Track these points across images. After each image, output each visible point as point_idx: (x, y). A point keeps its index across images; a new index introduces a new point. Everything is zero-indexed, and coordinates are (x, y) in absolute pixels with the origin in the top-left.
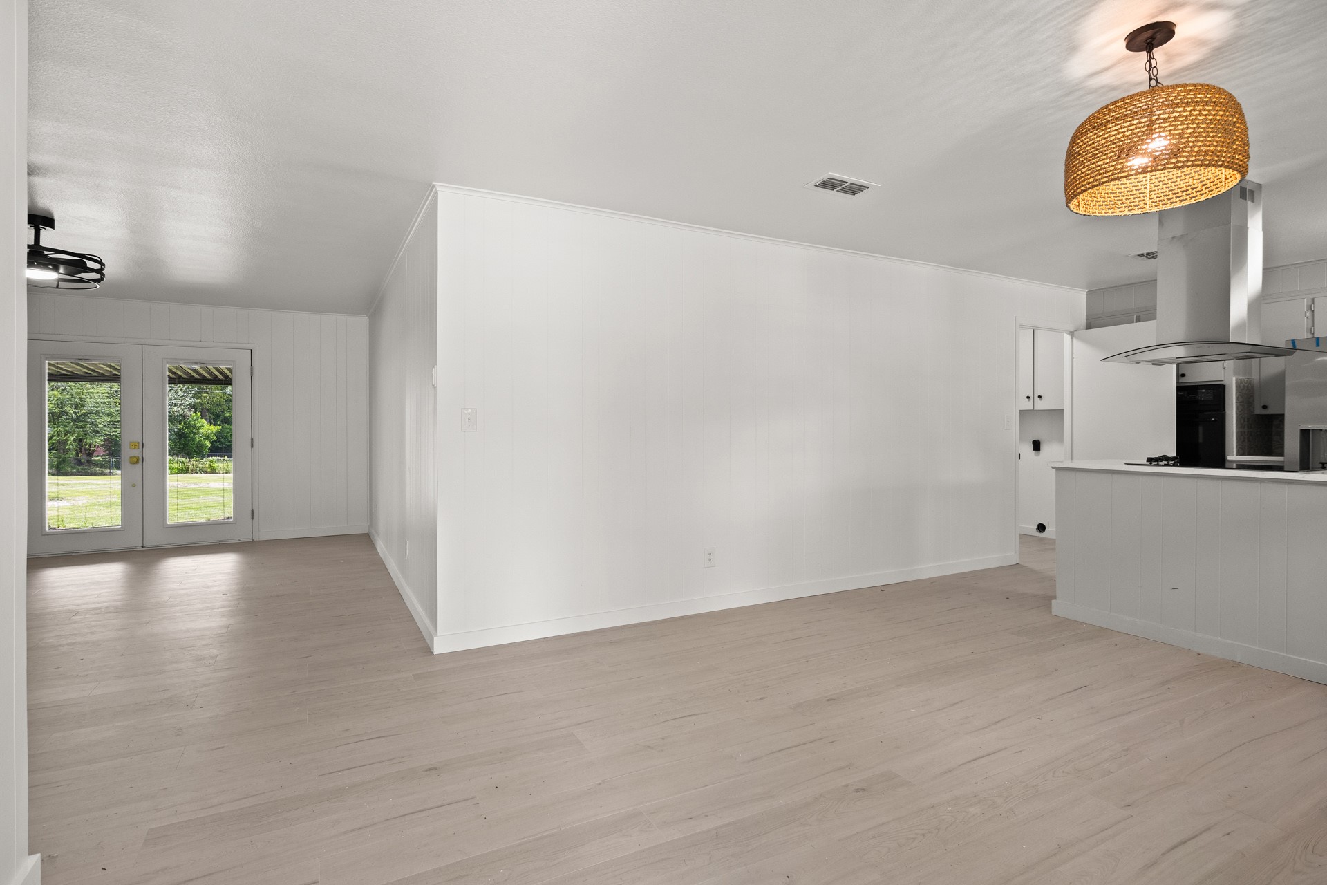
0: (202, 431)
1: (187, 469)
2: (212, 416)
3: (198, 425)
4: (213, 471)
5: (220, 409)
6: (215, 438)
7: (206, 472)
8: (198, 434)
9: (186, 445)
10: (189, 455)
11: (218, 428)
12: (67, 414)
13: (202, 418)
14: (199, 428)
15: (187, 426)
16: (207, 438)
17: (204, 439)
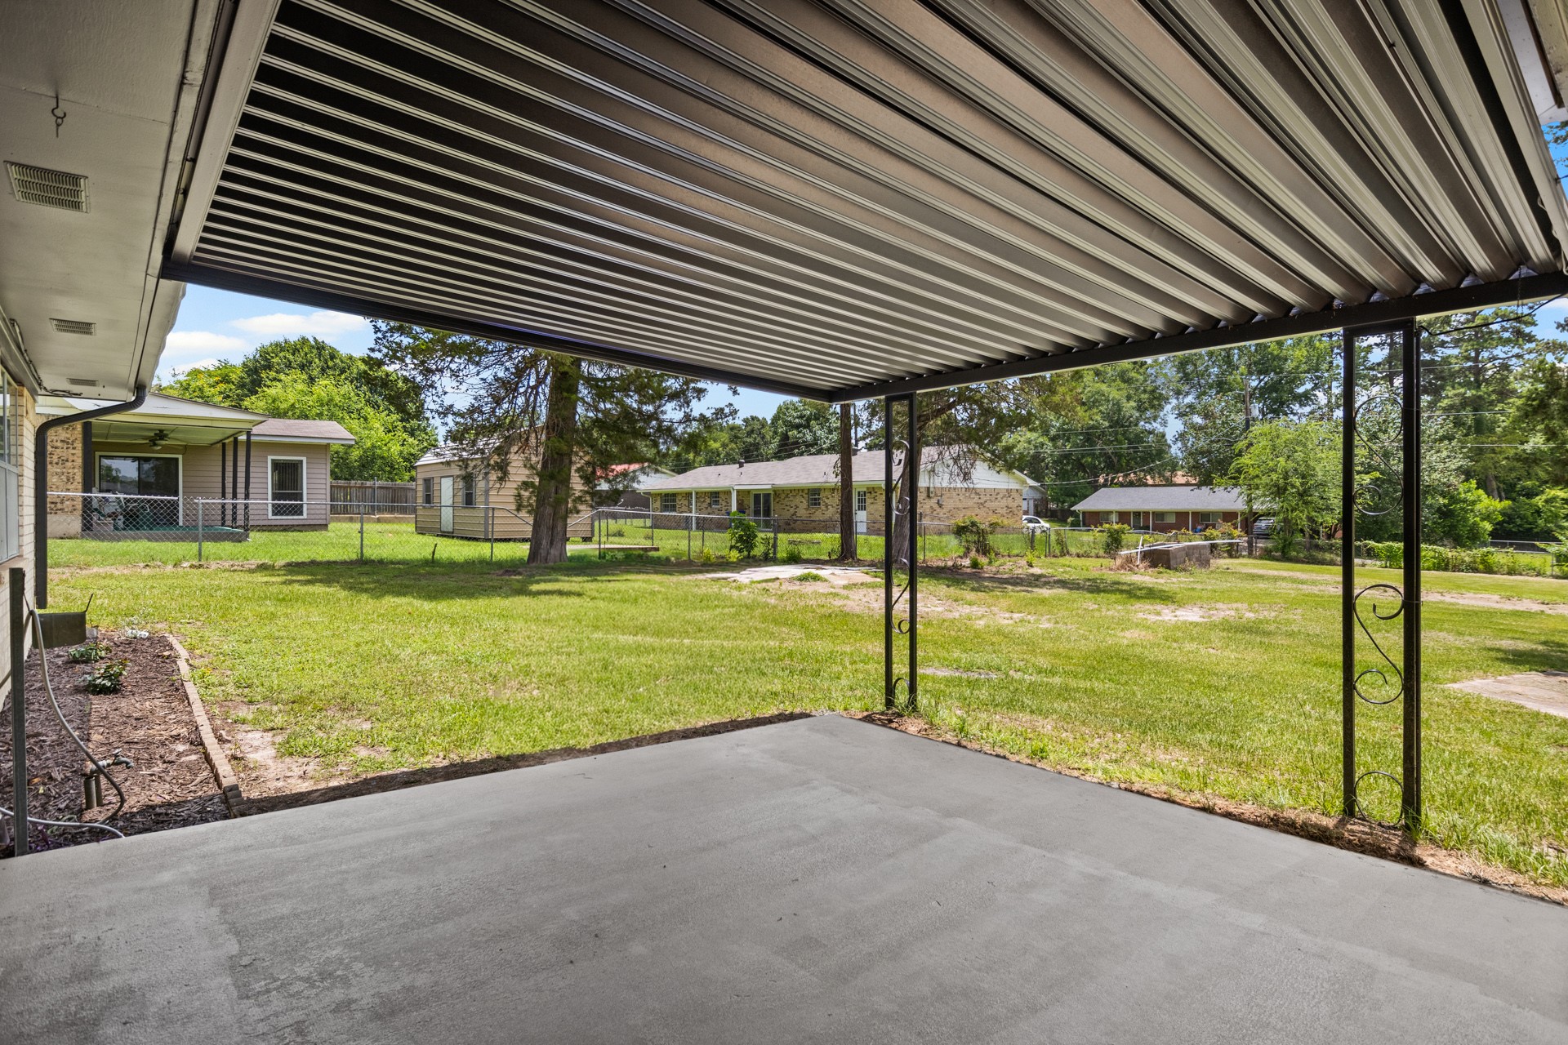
0: (1478, 507)
1: (1447, 565)
2: (1502, 486)
3: (1472, 498)
4: (1489, 570)
5: (1513, 475)
6: (1500, 518)
7: (1476, 570)
8: (1472, 511)
9: (1453, 527)
10: (1458, 542)
11: (1507, 503)
12: (1293, 486)
13: (1477, 488)
14: (1474, 503)
15: (1454, 499)
16: (1487, 517)
17: (1483, 519)
